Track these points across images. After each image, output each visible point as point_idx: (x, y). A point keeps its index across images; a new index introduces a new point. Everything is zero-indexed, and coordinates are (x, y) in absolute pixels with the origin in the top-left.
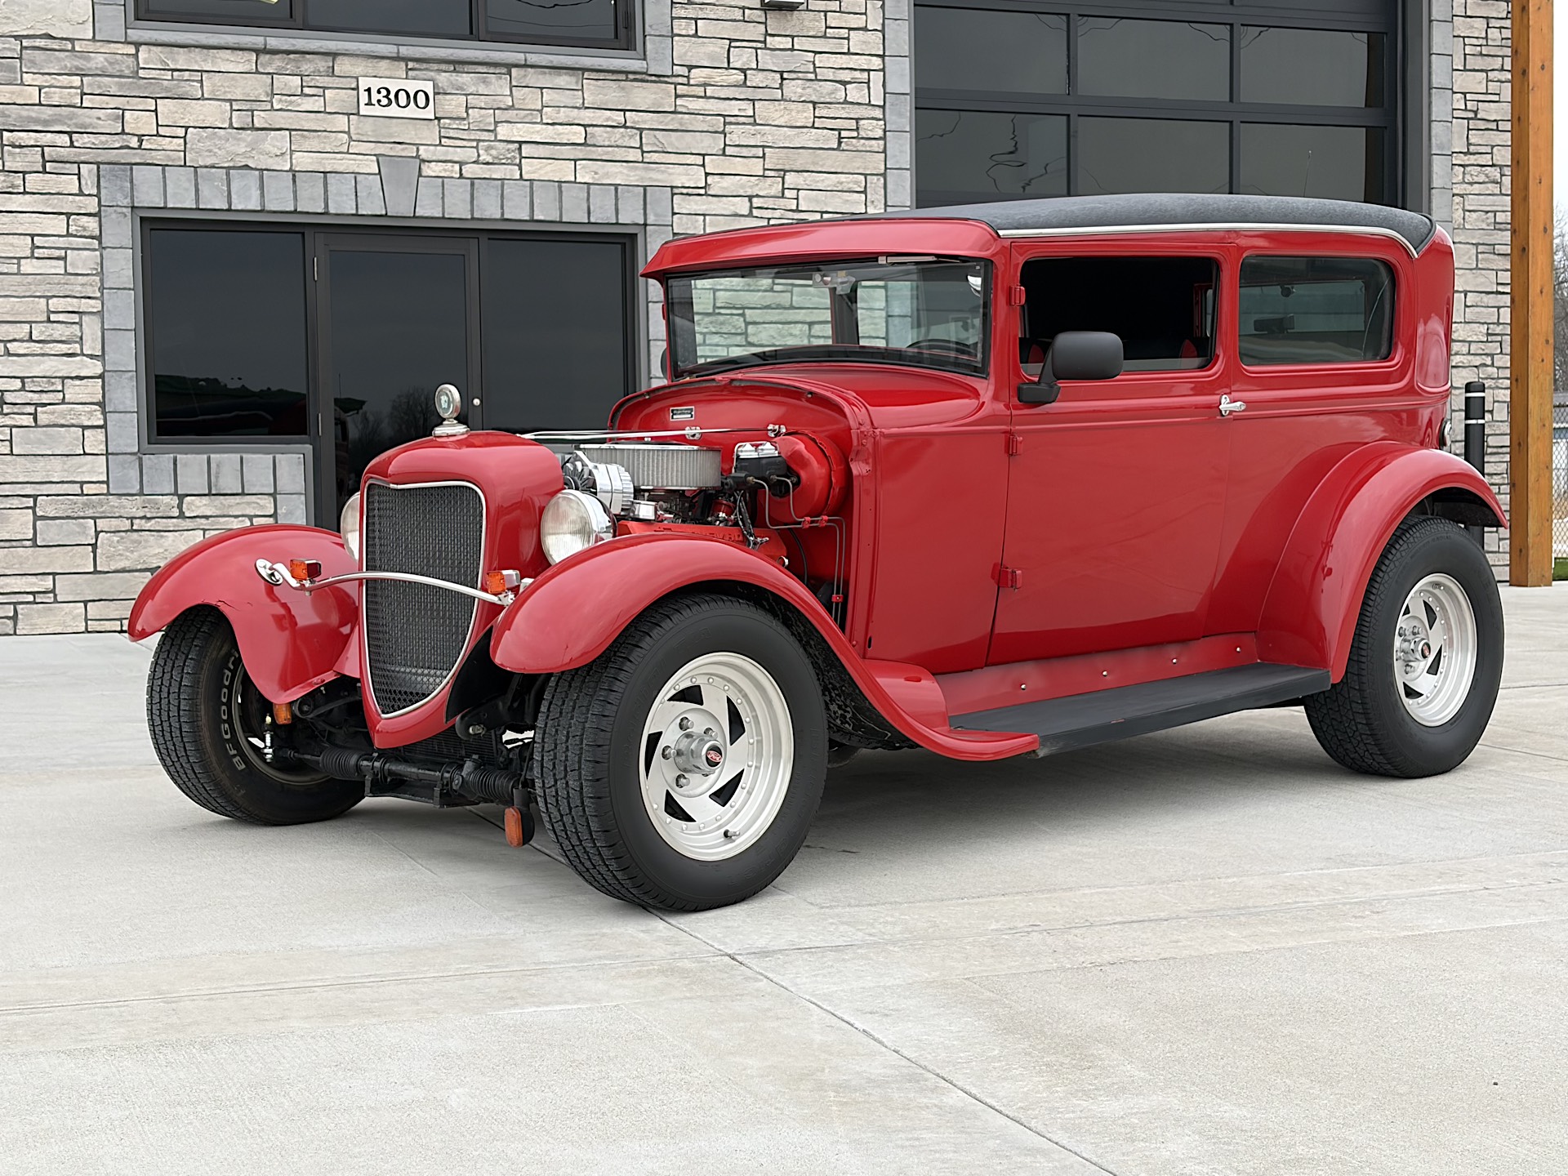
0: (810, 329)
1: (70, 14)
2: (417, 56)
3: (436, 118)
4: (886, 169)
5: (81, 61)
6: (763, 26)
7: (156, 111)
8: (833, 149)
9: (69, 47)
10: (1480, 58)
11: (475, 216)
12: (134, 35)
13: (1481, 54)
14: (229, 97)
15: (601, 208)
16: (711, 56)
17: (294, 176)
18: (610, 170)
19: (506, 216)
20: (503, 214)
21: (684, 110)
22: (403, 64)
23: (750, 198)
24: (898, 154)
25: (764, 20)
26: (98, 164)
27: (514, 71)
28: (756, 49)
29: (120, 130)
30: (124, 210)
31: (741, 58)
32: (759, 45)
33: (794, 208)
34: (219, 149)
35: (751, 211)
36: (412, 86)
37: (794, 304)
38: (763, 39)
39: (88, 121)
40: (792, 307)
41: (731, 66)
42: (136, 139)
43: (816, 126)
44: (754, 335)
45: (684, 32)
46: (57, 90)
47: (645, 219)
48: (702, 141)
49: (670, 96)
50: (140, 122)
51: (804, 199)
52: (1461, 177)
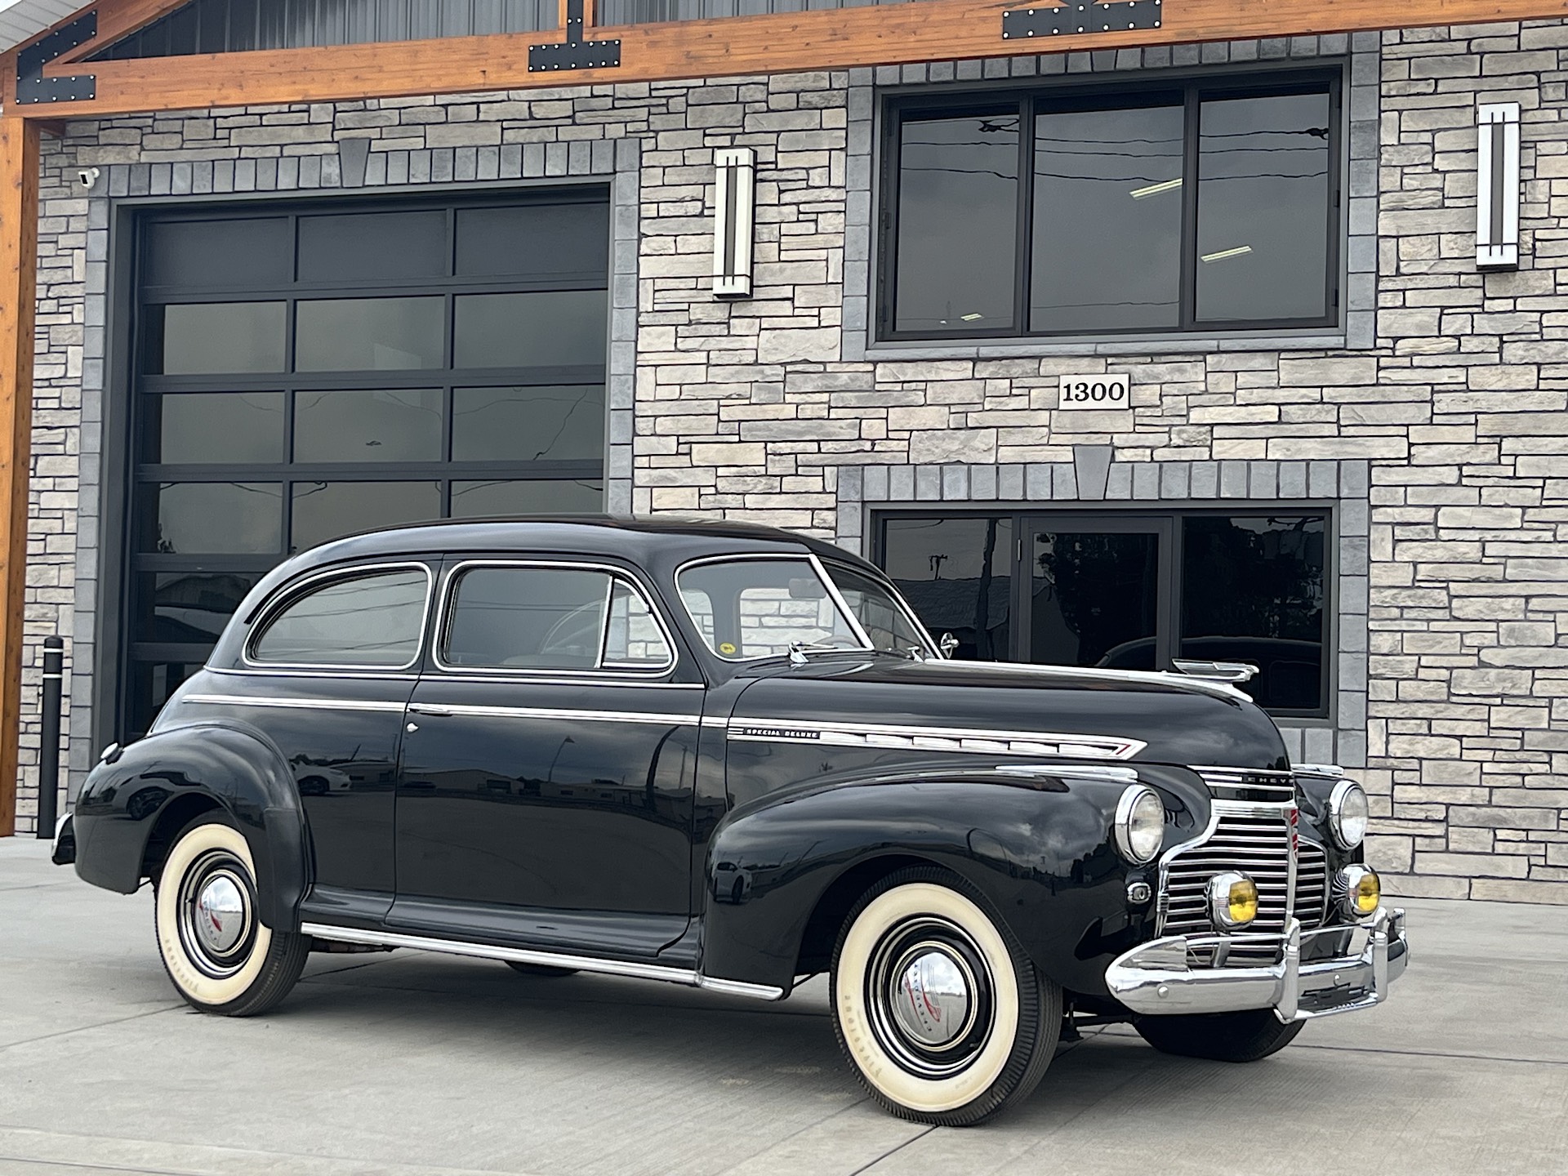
0: (1527, 602)
1: (823, 340)
2: (1114, 352)
3: (1130, 407)
5: (831, 381)
6: (1481, 291)
7: (887, 419)
9: (822, 369)
11: (1163, 497)
12: (872, 355)
14: (947, 402)
15: (1291, 483)
16: (1419, 326)
17: (997, 468)
18: (1303, 446)
19: (1193, 496)
20: (1189, 494)
21: (1388, 382)
22: (1103, 361)
23: (1460, 466)
25: (1481, 284)
26: (838, 466)
27: (1209, 357)
28: (1472, 314)
29: (857, 437)
30: (856, 504)
31: (1452, 325)
32: (1476, 310)
33: (1511, 474)
34: (937, 447)
35: (1460, 480)
36: (1108, 381)
37: (1507, 577)
38: (1480, 303)
39: (832, 430)
40: (1505, 580)
41: (1442, 334)
42: (869, 443)
44: (1460, 609)
45: (1389, 305)
46: (810, 406)
47: (1338, 493)
48: (1405, 412)
49: (1372, 369)
50: (874, 428)
51: (1522, 466)
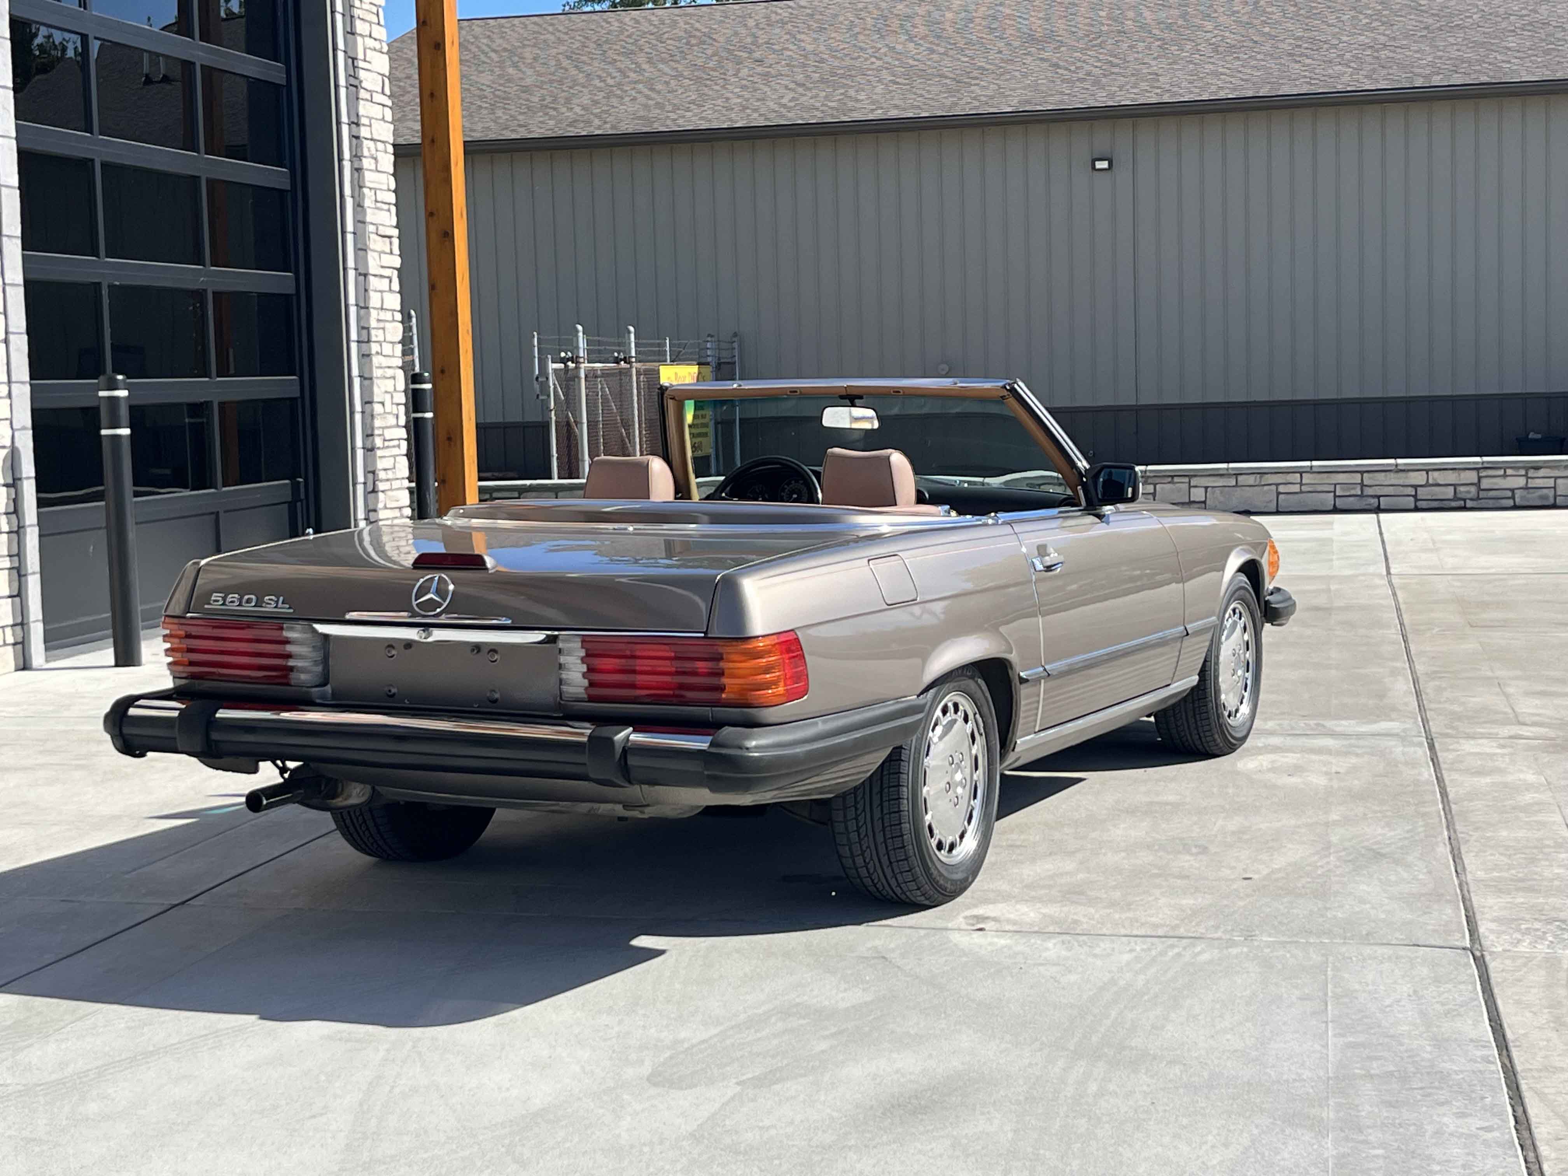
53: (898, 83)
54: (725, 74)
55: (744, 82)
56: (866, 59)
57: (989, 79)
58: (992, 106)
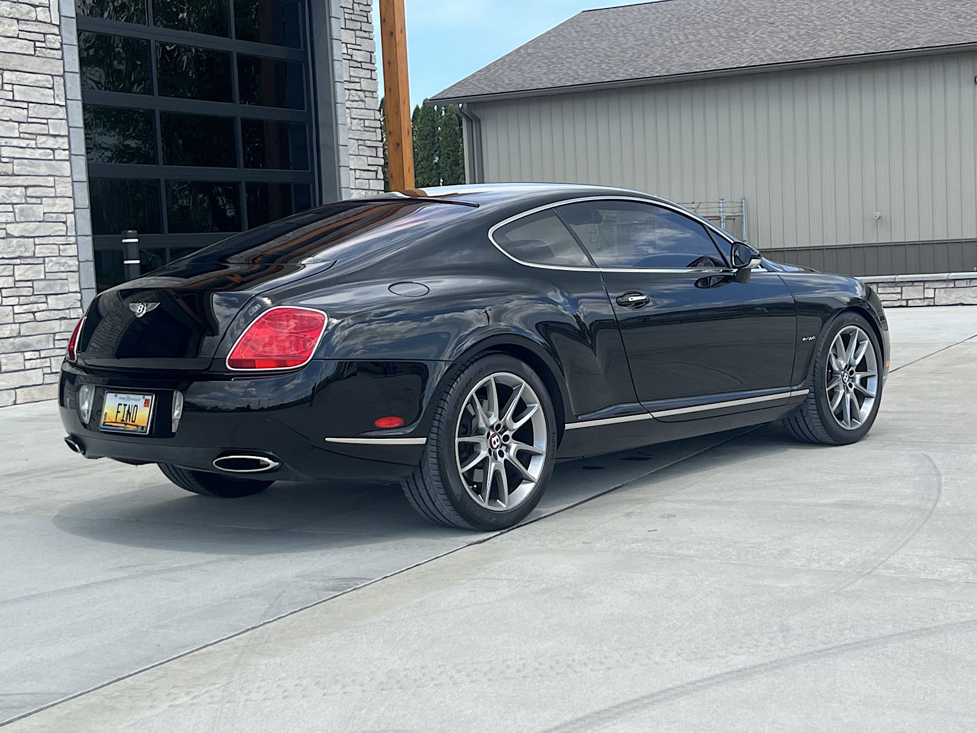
4: (64, 71)
8: (32, 55)
10: (351, 21)
13: (351, 20)
24: (71, 61)
43: (20, 36)
52: (347, 98)
53: (853, 33)
54: (747, 33)
55: (757, 38)
56: (839, 19)
57: (912, 28)
58: (907, 45)
